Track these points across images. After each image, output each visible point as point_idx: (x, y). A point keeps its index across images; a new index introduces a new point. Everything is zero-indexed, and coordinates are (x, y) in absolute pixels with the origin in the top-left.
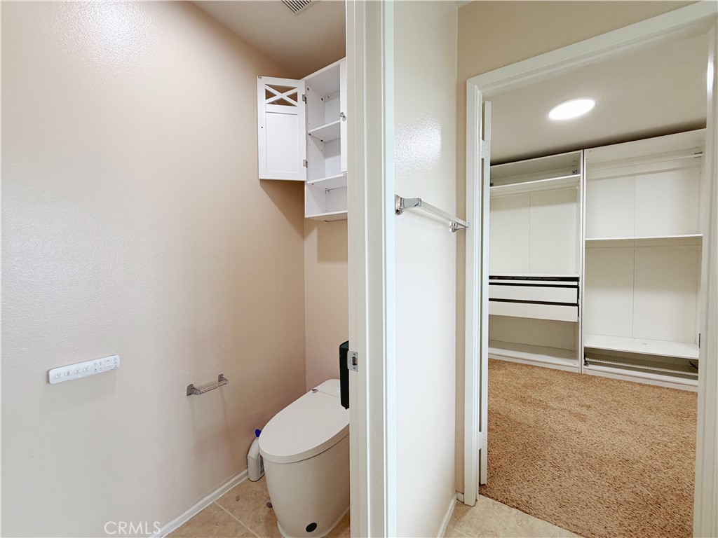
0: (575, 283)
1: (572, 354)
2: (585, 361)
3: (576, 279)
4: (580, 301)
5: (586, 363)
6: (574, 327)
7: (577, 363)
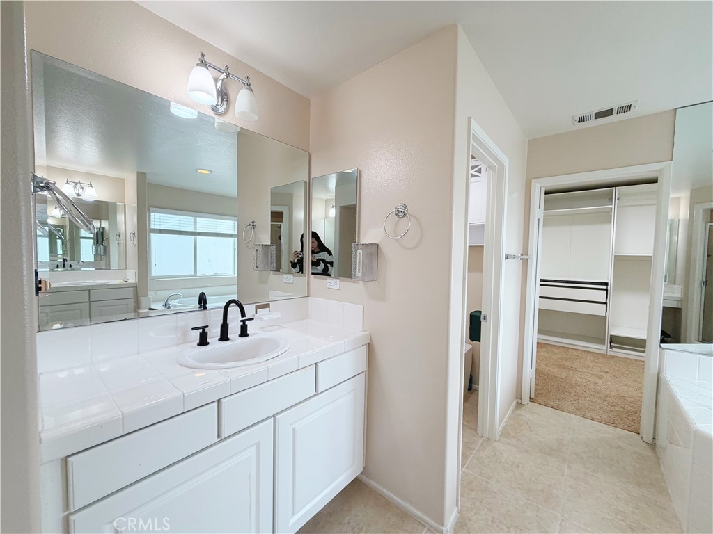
0: (605, 287)
1: (602, 342)
2: (611, 345)
3: (606, 284)
4: (608, 300)
5: (611, 347)
6: (603, 320)
7: (604, 347)
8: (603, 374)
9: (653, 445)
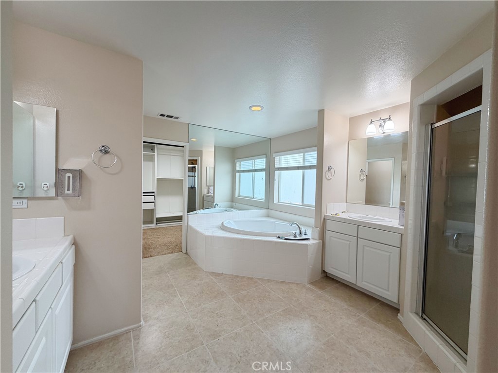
0: (153, 194)
1: (152, 222)
3: (153, 193)
4: (155, 201)
5: (157, 224)
6: (152, 211)
7: (154, 225)
8: (158, 236)
9: (186, 253)
